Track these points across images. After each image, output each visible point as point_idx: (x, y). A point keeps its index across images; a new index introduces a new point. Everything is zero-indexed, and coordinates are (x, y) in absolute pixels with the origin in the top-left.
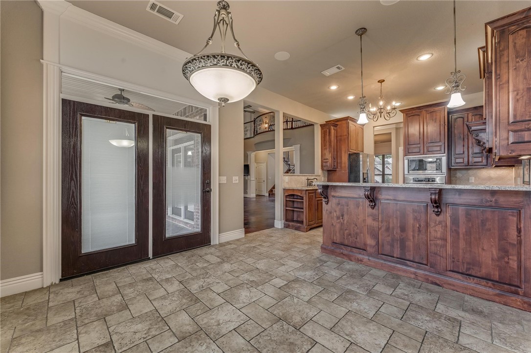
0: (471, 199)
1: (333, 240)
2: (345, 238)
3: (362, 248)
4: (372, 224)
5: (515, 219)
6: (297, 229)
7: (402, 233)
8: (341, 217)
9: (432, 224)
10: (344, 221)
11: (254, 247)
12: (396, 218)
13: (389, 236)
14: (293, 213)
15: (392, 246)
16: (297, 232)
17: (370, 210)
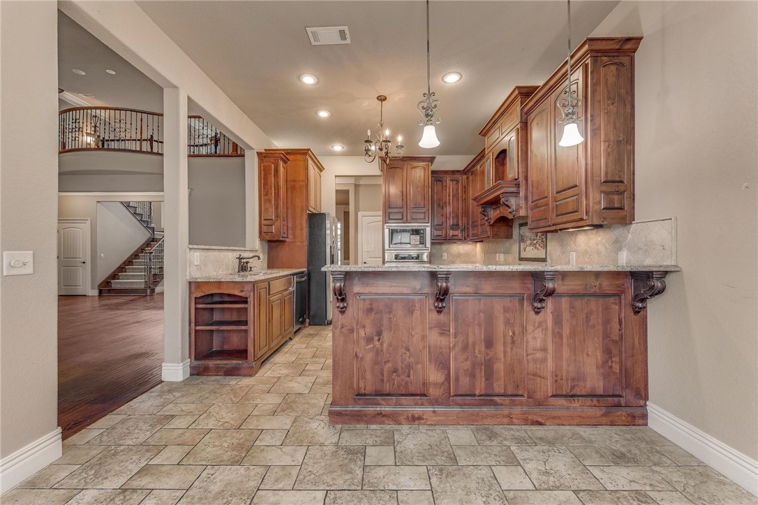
0: (575, 285)
1: (359, 388)
2: (385, 380)
3: (419, 392)
4: (439, 343)
5: (617, 307)
6: (231, 372)
7: (488, 351)
8: (376, 338)
9: (530, 328)
10: (382, 345)
11: (123, 490)
12: (479, 325)
13: (467, 359)
14: (212, 336)
15: (473, 376)
16: (233, 381)
17: (434, 315)
